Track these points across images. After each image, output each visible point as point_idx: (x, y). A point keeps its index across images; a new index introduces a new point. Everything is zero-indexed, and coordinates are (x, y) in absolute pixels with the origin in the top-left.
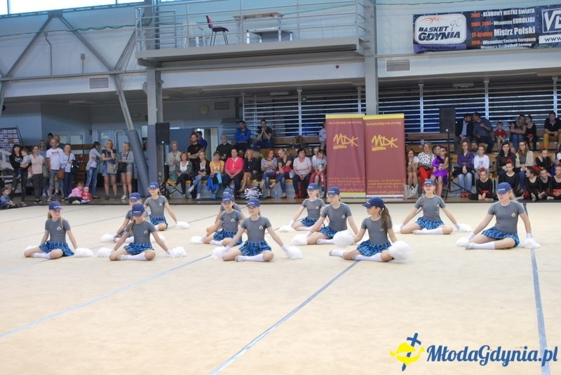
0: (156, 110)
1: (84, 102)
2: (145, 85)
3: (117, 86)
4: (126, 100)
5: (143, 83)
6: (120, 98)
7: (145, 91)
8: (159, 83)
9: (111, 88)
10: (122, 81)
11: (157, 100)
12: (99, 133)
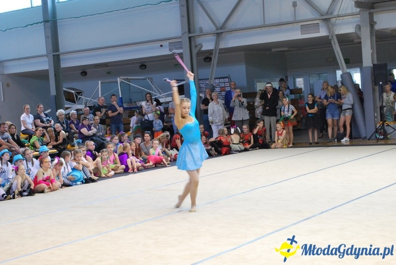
0: (371, 51)
1: (286, 49)
2: (359, 27)
3: (329, 30)
4: (339, 42)
5: (355, 26)
6: (332, 42)
7: (358, 33)
8: (372, 24)
9: (323, 32)
10: (334, 25)
11: (371, 41)
12: (294, 79)
